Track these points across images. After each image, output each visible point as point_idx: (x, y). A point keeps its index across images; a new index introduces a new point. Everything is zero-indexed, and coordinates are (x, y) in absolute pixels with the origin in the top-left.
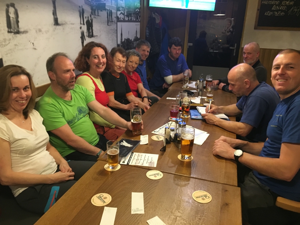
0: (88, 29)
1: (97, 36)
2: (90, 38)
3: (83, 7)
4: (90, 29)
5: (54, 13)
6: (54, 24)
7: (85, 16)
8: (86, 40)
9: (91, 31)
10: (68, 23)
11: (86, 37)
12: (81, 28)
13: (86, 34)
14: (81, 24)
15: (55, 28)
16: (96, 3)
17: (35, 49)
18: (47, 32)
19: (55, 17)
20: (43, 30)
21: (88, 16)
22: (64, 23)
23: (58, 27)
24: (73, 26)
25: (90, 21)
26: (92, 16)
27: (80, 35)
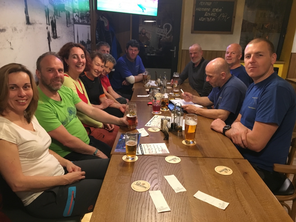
0: (53, 30)
1: (60, 37)
2: (55, 39)
3: (48, 7)
4: (54, 30)
5: (26, 12)
6: (26, 23)
7: (50, 16)
8: (52, 41)
9: (55, 32)
10: (37, 22)
11: (51, 38)
12: (47, 28)
13: (51, 35)
14: (47, 24)
15: (27, 27)
16: (57, 4)
17: (12, 49)
18: (21, 31)
19: (27, 16)
20: (18, 29)
21: (52, 17)
22: (34, 22)
23: (29, 26)
24: (41, 26)
25: (54, 22)
26: (55, 17)
27: (47, 36)
